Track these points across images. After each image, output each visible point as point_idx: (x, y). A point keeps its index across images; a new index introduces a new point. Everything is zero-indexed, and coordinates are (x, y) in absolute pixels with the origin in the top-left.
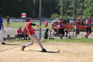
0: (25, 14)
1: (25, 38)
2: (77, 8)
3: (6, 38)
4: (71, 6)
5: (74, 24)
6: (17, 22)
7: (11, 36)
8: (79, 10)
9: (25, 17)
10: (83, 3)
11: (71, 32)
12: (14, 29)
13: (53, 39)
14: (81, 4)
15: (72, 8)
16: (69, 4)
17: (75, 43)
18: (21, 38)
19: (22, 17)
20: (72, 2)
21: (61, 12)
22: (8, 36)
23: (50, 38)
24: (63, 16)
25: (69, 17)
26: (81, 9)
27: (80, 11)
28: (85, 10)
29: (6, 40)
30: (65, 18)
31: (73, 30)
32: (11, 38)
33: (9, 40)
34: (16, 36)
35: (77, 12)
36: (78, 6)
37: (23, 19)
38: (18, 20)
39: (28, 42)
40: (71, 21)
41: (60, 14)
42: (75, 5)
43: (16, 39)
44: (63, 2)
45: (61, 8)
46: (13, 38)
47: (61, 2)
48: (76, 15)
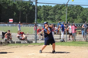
0: (12, 19)
2: (56, 14)
4: (50, 13)
6: (6, 26)
9: (12, 22)
10: (61, 10)
14: (59, 11)
19: (10, 22)
22: (6, 40)
24: (44, 21)
26: (59, 15)
28: (62, 16)
38: (6, 25)
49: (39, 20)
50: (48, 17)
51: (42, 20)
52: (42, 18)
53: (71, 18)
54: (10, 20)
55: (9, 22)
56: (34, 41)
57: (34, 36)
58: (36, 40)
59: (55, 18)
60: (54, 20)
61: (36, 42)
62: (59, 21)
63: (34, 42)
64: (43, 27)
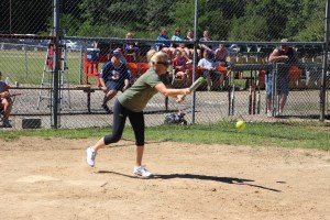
24: (93, 24)
27: (161, 6)
28: (177, 3)
41: (82, 16)
50: (112, 8)
51: (83, 20)
53: (218, 14)
56: (48, 118)
57: (47, 95)
58: (57, 115)
59: (145, 14)
60: (141, 21)
61: (55, 126)
62: (163, 29)
63: (47, 122)
64: (89, 53)
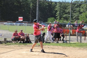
0: (22, 17)
1: (22, 42)
2: (74, 12)
3: (2, 41)
4: (67, 11)
5: (71, 29)
7: (8, 40)
8: (75, 15)
9: (22, 21)
10: (80, 8)
11: (67, 36)
12: (10, 33)
13: (49, 43)
14: (78, 9)
15: (69, 13)
16: (66, 9)
17: (71, 48)
18: (18, 42)
20: (69, 7)
21: (57, 16)
22: (5, 39)
23: (46, 42)
24: (59, 20)
25: (65, 21)
26: (77, 13)
27: (77, 15)
28: (81, 14)
29: (2, 43)
30: (61, 22)
31: (69, 34)
32: (8, 42)
33: (6, 43)
34: (12, 40)
35: (74, 16)
36: (75, 10)
37: (20, 23)
38: (14, 24)
39: (24, 46)
40: (67, 26)
41: (57, 18)
42: (72, 9)
43: (13, 42)
44: (60, 6)
45: (58, 13)
46: (10, 42)
47: (57, 6)
48: (73, 19)
49: (53, 18)
50: (64, 16)
52: (57, 17)
54: (20, 19)
55: (18, 21)
